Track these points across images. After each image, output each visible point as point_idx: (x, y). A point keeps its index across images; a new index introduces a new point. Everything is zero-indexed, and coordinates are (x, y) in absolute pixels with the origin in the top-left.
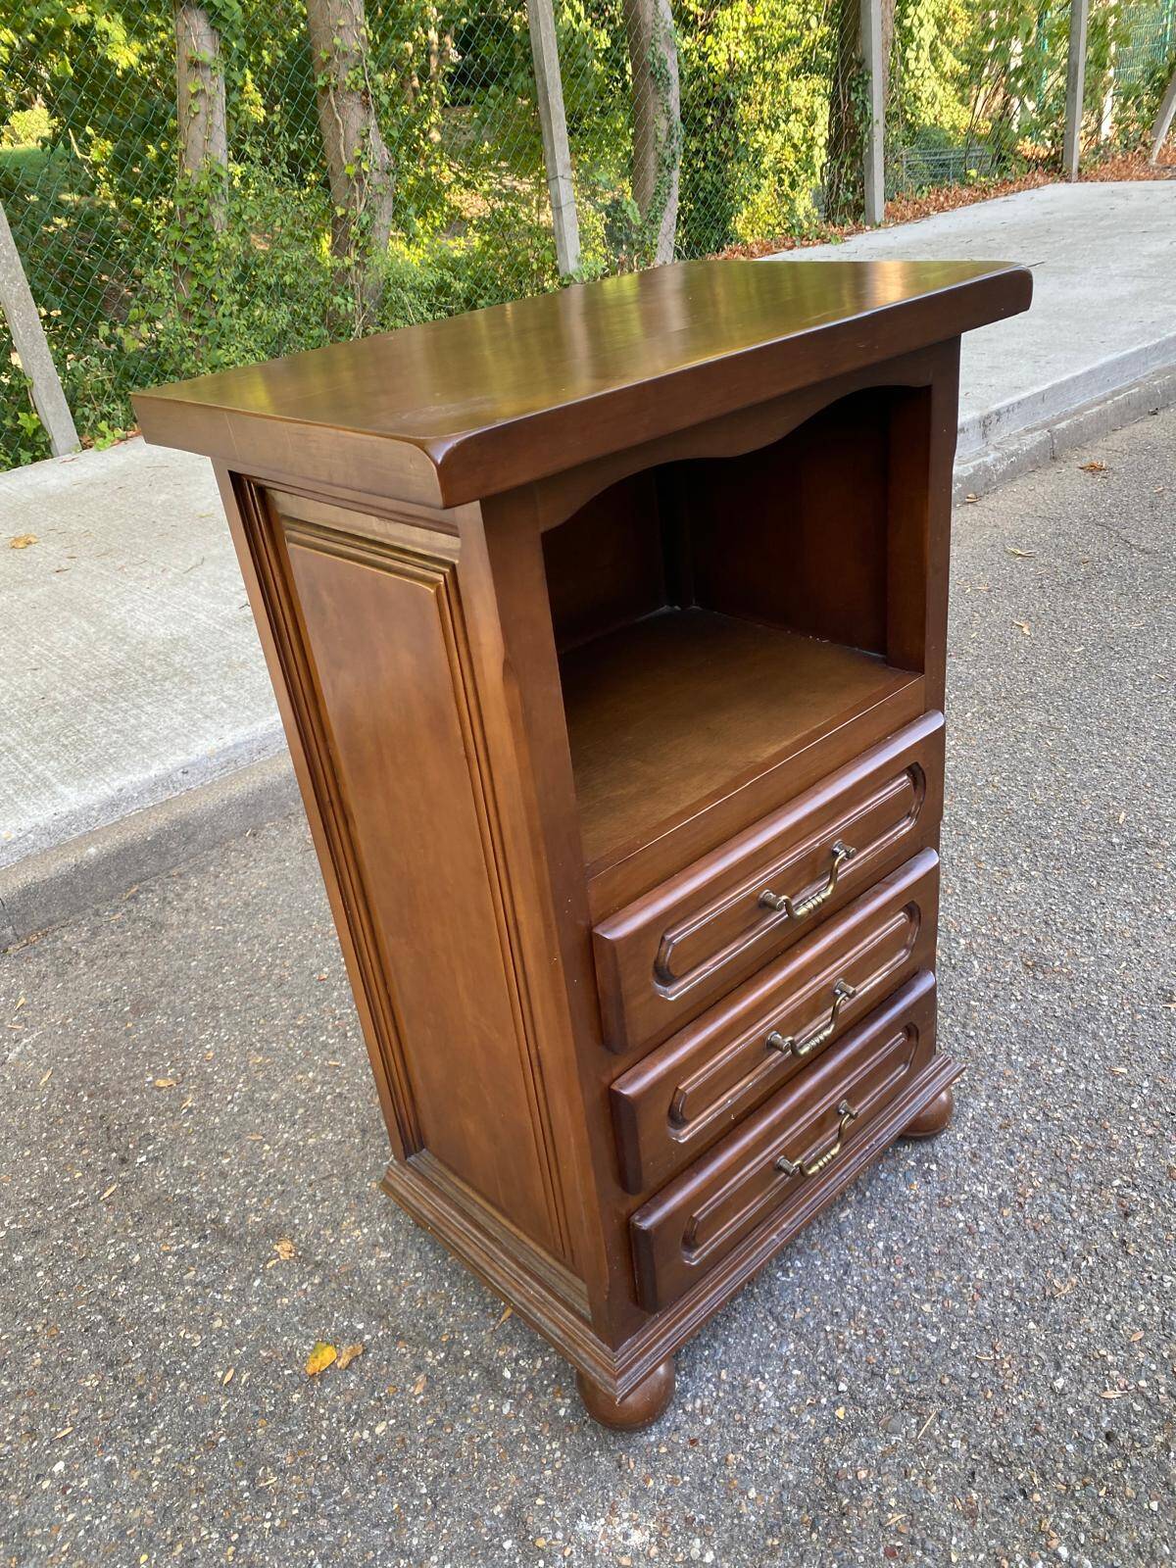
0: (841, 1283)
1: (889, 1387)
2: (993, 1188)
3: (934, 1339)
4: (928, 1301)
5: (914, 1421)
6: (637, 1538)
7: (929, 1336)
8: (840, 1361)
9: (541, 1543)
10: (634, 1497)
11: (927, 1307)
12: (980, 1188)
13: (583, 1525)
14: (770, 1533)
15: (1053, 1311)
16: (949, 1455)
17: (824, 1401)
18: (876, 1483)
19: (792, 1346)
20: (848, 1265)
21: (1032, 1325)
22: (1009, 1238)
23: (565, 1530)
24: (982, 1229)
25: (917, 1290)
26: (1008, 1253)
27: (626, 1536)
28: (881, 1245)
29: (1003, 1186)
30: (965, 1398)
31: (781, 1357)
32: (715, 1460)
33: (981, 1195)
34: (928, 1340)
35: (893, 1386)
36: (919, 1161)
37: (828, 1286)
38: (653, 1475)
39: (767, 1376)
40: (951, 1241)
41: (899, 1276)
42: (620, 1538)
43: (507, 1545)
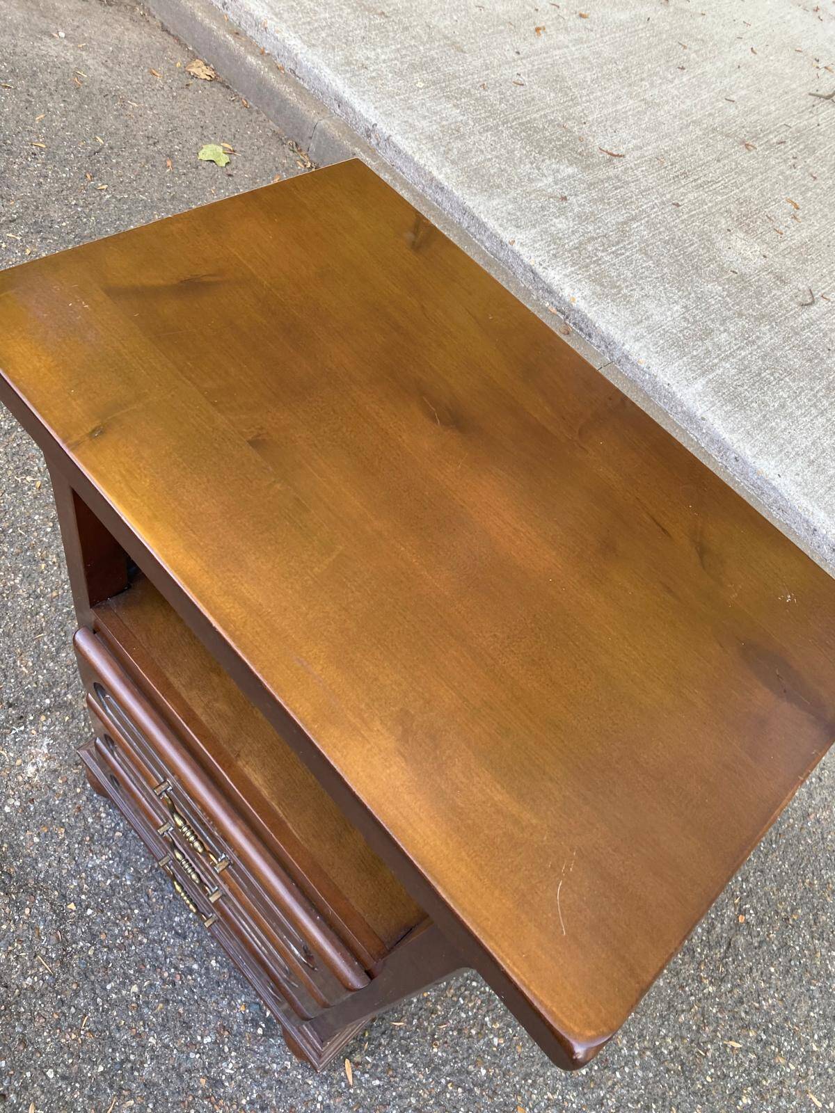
0: (171, 928)
1: (81, 944)
2: (231, 1078)
3: (109, 987)
4: (141, 991)
5: (54, 956)
6: (30, 770)
7: (113, 984)
8: (109, 914)
9: (43, 718)
10: (55, 771)
11: (135, 989)
12: (231, 1066)
13: (47, 741)
14: (11, 846)
15: (109, 1091)
16: (24, 975)
17: (83, 897)
18: (20, 919)
19: (128, 883)
20: (185, 938)
21: (101, 1069)
22: (180, 1076)
23: (47, 731)
24: (192, 1055)
25: (151, 985)
26: (167, 1070)
27: (33, 764)
28: (195, 966)
29: (230, 1087)
30: (59, 997)
31: (123, 874)
32: (64, 821)
33: (224, 1064)
34: (110, 982)
35: (82, 948)
36: (268, 1021)
37: (170, 918)
38: (66, 782)
39: (111, 862)
40: (187, 1026)
41: (166, 974)
42: (33, 761)
43: (48, 701)
